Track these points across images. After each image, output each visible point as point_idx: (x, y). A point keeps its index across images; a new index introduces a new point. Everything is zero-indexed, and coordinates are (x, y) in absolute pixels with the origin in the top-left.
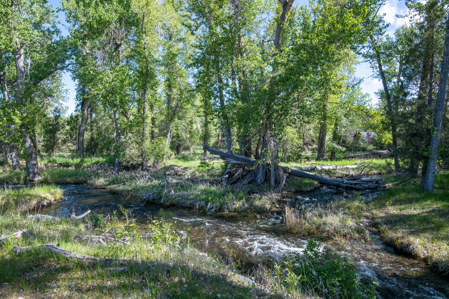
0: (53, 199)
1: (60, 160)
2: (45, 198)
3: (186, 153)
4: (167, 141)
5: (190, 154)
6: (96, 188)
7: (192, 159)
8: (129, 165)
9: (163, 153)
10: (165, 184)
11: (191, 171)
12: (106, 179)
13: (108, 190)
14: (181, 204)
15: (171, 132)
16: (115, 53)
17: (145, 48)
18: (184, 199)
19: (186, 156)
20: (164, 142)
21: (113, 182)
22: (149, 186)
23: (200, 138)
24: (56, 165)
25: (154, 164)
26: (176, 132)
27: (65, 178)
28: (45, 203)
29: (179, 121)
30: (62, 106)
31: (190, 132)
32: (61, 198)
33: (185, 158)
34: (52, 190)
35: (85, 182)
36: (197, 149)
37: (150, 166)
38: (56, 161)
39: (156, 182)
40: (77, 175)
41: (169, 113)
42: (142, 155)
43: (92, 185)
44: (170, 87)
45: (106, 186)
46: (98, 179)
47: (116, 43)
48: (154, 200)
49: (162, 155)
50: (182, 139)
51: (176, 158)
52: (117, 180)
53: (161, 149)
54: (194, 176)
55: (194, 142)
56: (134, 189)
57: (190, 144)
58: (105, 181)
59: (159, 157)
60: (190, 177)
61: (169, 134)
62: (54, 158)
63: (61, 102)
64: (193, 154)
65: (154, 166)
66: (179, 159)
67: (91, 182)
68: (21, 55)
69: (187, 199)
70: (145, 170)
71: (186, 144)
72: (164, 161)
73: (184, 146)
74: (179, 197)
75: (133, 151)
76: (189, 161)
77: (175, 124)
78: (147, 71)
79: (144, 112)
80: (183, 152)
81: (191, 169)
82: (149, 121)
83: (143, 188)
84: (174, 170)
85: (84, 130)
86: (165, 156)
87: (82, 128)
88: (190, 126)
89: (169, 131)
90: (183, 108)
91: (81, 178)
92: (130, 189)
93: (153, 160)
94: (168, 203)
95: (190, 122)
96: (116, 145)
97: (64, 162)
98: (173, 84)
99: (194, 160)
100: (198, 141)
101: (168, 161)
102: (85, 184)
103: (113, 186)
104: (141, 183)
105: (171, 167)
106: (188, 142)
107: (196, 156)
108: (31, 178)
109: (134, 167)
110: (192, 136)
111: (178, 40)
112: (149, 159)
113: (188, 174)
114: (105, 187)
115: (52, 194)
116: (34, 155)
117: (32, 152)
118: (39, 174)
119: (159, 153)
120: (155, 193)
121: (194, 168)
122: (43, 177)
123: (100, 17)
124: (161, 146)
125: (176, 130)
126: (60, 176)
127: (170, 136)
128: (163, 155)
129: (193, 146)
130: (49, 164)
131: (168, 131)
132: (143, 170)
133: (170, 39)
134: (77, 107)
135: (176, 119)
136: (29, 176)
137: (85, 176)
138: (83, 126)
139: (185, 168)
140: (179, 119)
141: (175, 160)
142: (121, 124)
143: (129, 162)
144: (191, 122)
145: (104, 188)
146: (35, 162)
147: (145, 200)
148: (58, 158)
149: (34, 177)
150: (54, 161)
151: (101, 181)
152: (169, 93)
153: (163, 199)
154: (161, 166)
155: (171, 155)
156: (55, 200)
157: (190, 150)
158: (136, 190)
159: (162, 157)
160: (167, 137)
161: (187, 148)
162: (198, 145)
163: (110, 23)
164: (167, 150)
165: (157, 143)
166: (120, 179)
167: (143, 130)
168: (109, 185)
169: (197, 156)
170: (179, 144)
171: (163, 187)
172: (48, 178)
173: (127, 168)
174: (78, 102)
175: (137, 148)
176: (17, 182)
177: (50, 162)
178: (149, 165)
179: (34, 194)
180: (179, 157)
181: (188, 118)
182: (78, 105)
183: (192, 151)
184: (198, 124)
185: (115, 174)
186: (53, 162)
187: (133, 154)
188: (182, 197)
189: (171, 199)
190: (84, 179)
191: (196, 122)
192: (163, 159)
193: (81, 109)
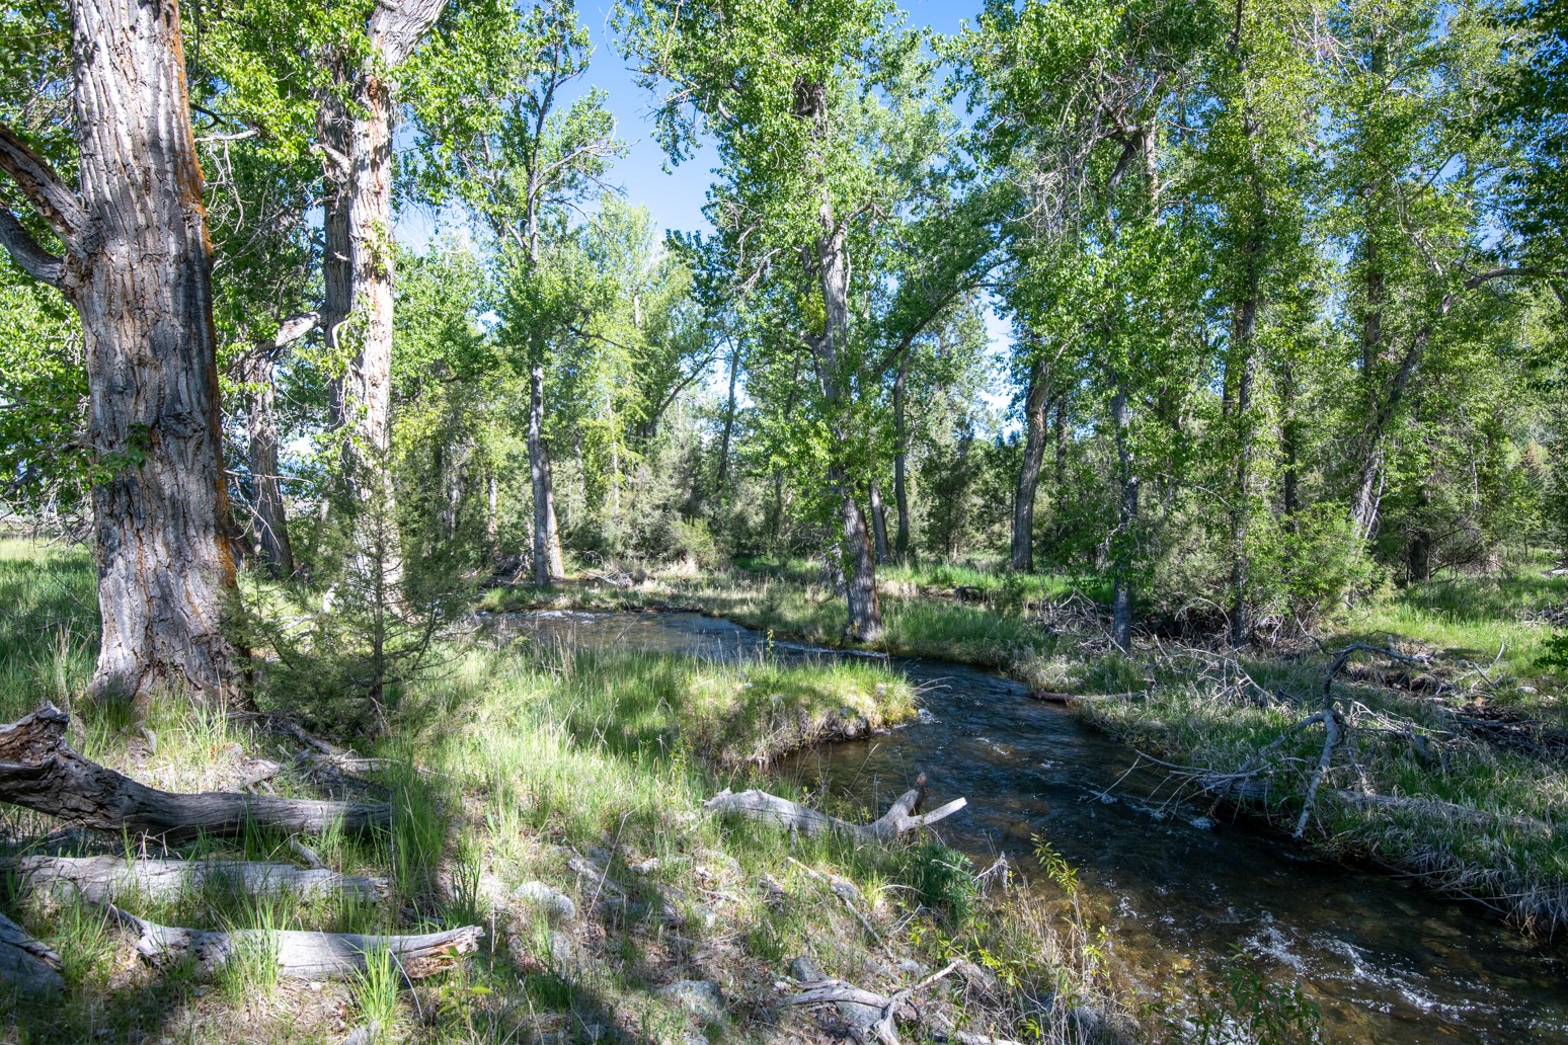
0: (878, 718)
1: (964, 578)
2: (854, 712)
3: (1462, 575)
4: (1358, 521)
5: (1485, 582)
6: (1033, 697)
7: (1495, 612)
8: (1181, 612)
9: (1332, 573)
10: (1324, 734)
11: (1490, 672)
12: (1073, 662)
13: (1075, 711)
14: (1412, 867)
15: (1376, 479)
16: (1118, 178)
17: (1247, 131)
18: (1435, 844)
19: (1462, 593)
20: (1340, 525)
21: (1096, 683)
22: (1242, 732)
23: (1547, 510)
24: (951, 591)
25: (1288, 624)
26: (1402, 476)
27: (945, 644)
28: (852, 730)
29: (1422, 425)
30: (988, 407)
31: (1485, 479)
32: (905, 718)
33: (1453, 605)
34: (881, 686)
35: (1005, 665)
36: (1528, 561)
37: (1270, 628)
38: (950, 580)
39: (1279, 712)
40: (982, 637)
41: (1367, 400)
42: (1233, 578)
43: (1024, 680)
44: (1372, 278)
45: (1070, 692)
46: (1048, 659)
47: (1119, 135)
48: (1259, 805)
49: (1329, 582)
50: (1441, 514)
51: (1402, 600)
52: (1115, 676)
53: (1324, 555)
54: (1505, 701)
55: (1508, 527)
56: (1174, 728)
57: (1486, 537)
58: (1069, 674)
59: (1312, 593)
60: (1479, 703)
61: (1366, 489)
62: (948, 568)
63: (984, 396)
64: (1500, 583)
65: (1289, 629)
66: (1422, 603)
67: (1025, 668)
68: (834, 255)
69: (1455, 849)
70: (1243, 641)
71: (1461, 536)
72: (1342, 608)
73: (1450, 544)
74: (1403, 823)
75: (1196, 559)
76: (1474, 617)
77: (1400, 442)
78: (1261, 221)
79: (1245, 400)
80: (1445, 574)
81: (1488, 661)
82: (1268, 432)
83: (1216, 730)
84: (1390, 657)
85: (1036, 482)
86: (1348, 589)
87: (1029, 475)
88: (1485, 451)
89: (1369, 475)
90: (1446, 370)
91: (996, 650)
92: (1157, 723)
93: (1284, 602)
94: (1333, 845)
95: (1485, 428)
96: (1118, 534)
97: (974, 584)
98: (1392, 265)
99: (1509, 616)
100: (1534, 521)
101: (1362, 612)
102: (1003, 675)
103: (1094, 700)
104: (1210, 704)
105: (1377, 644)
106: (1476, 526)
107: (1518, 594)
108: (856, 632)
109: (1202, 627)
110: (1496, 500)
111: (1414, 63)
112: (1267, 597)
113: (1470, 687)
114: (1065, 695)
115: (879, 698)
116: (865, 560)
117: (861, 549)
118: (879, 622)
119: (1313, 571)
120: (1261, 775)
121: (1507, 657)
122: (888, 630)
123: (1052, 43)
124: (1325, 540)
125: (1400, 468)
126: (932, 636)
127: (1372, 497)
128: (1337, 582)
129: (1501, 547)
130: (934, 589)
131: (1362, 474)
132: (1236, 640)
133: (1377, 67)
134: (1013, 404)
135: (1407, 424)
136: (852, 623)
137: (1006, 644)
138: (1030, 468)
139: (1458, 656)
140: (1420, 418)
141: (1396, 608)
142: (1137, 452)
143: (1181, 601)
144: (1493, 432)
145: (1060, 702)
146: (869, 583)
147: (1215, 795)
148: (958, 570)
149: (864, 628)
150: (947, 580)
151: (1055, 671)
152: (1370, 308)
153: (1305, 815)
154: (1326, 628)
155: (1376, 585)
156: (886, 722)
157: (1483, 563)
158: (1184, 733)
159: (1328, 593)
160: (1355, 502)
161: (1470, 556)
162: (1534, 540)
163: (1086, 53)
164: (1356, 559)
165: (1304, 526)
166: (1127, 672)
167: (1240, 474)
168: (1080, 690)
169: (1526, 598)
170: (1424, 535)
171: (1311, 749)
172: (898, 637)
173: (1169, 628)
174: (1018, 389)
175: (1213, 549)
176: (825, 638)
177: (935, 580)
178: (1264, 622)
179: (826, 693)
180: (1420, 592)
181: (1474, 411)
182: (1017, 398)
183: (1495, 570)
184: (1532, 443)
185: (1113, 647)
186: (943, 582)
187: (1199, 570)
188: (1421, 833)
189: (1353, 823)
190: (1003, 653)
191: (1520, 436)
192: (1335, 601)
193: (1027, 409)
